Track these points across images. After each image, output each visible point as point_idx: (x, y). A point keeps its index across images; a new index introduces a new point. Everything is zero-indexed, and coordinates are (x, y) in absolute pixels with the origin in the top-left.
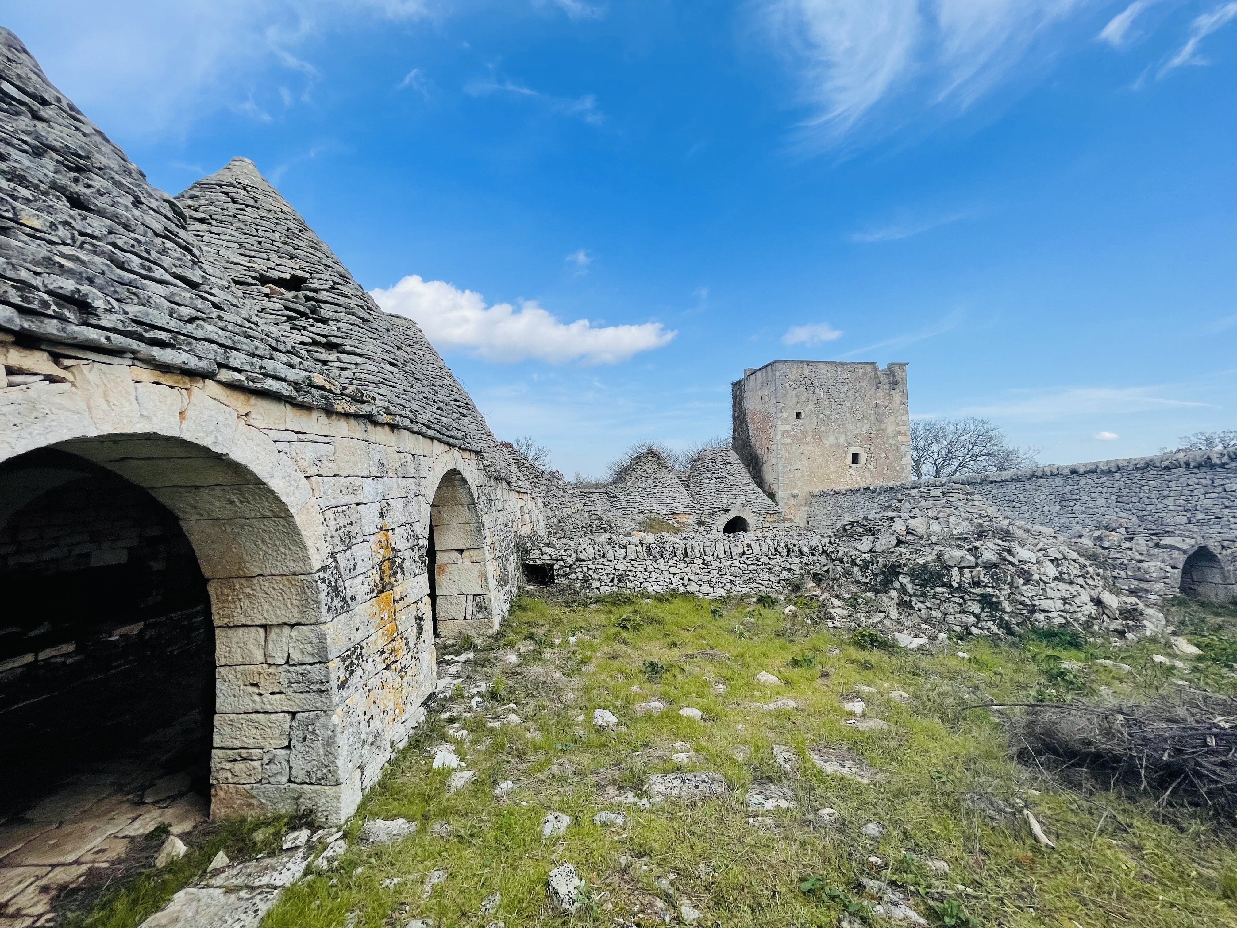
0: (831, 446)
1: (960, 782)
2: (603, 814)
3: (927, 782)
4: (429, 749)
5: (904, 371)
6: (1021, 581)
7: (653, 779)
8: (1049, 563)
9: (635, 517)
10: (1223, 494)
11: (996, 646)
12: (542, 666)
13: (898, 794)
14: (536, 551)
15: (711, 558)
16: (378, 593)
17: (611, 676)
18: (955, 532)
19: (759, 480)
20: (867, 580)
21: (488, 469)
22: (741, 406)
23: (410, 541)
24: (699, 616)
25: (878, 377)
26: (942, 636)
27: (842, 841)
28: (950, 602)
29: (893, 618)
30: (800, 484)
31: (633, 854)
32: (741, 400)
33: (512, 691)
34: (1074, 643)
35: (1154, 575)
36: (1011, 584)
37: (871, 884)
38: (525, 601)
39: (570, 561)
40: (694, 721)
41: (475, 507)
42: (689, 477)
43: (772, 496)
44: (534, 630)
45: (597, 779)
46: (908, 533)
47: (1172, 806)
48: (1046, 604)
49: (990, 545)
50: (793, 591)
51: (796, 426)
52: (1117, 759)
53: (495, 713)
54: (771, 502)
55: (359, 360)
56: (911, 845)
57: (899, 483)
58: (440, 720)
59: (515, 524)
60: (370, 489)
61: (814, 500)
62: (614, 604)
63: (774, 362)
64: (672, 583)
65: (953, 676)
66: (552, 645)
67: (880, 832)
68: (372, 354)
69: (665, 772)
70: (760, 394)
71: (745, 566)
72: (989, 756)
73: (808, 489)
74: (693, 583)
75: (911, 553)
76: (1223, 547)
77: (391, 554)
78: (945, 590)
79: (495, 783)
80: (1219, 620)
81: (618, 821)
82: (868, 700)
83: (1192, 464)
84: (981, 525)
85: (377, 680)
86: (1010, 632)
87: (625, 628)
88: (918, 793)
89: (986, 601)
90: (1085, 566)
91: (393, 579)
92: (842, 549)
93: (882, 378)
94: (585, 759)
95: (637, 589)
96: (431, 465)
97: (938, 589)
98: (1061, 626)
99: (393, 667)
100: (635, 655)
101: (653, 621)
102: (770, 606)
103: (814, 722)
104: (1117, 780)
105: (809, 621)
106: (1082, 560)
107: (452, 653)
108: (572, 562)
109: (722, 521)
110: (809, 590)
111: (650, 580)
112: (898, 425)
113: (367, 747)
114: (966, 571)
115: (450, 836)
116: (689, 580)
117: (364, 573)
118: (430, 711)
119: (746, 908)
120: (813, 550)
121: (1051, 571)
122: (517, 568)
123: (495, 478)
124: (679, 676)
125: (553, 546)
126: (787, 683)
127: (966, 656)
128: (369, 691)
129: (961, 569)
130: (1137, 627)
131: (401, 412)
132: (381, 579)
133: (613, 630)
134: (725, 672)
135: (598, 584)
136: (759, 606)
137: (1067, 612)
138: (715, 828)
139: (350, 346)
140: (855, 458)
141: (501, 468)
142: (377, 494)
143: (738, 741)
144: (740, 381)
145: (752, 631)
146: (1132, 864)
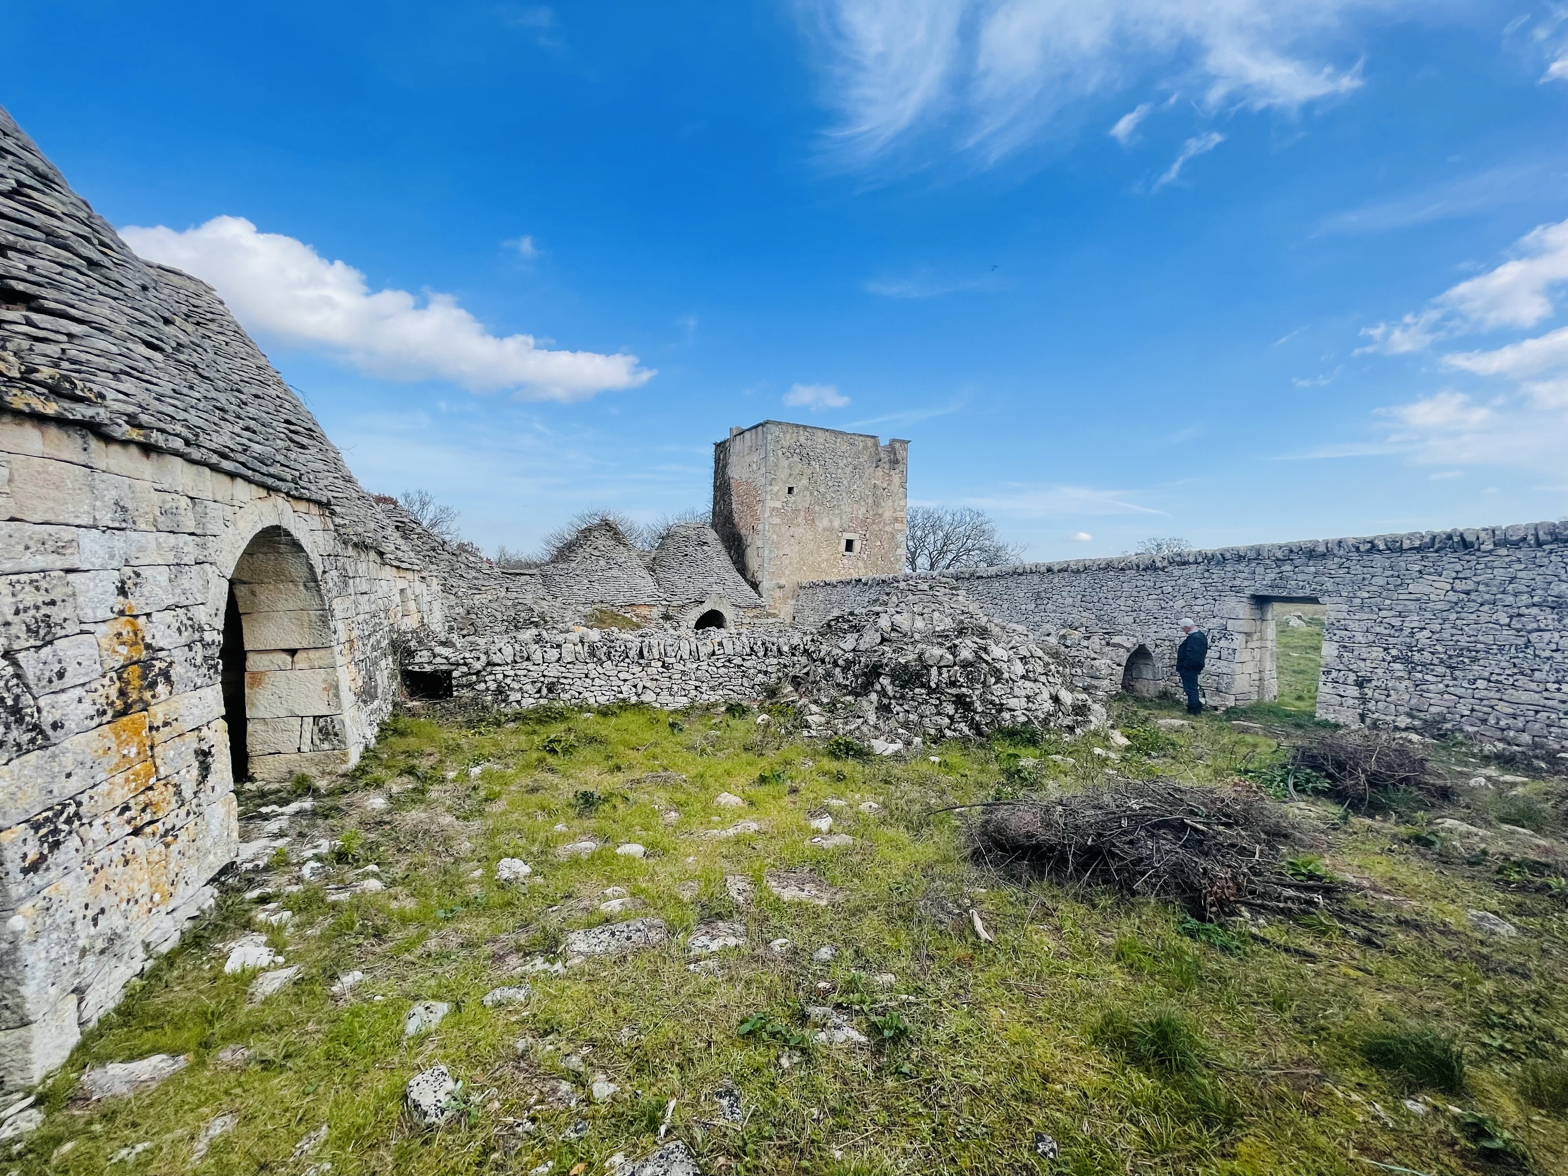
0: (824, 530)
1: (916, 889)
2: (498, 992)
3: (885, 895)
4: (220, 945)
5: (906, 450)
6: (993, 680)
7: (573, 936)
8: (1018, 661)
9: (580, 608)
10: (1161, 596)
11: (966, 748)
12: (425, 811)
13: (856, 912)
14: (425, 653)
15: (673, 660)
16: (114, 717)
17: (528, 814)
18: (937, 629)
19: (741, 567)
20: (848, 683)
21: (342, 531)
22: (724, 473)
23: (185, 634)
24: (654, 732)
25: (877, 454)
26: (917, 740)
27: (791, 972)
28: (927, 703)
29: (871, 723)
30: (787, 572)
31: (535, 1033)
32: (725, 466)
33: (373, 847)
34: (1032, 741)
35: (1103, 672)
36: (984, 683)
37: (815, 1011)
38: (405, 721)
39: (478, 666)
40: (634, 860)
41: (318, 586)
42: (654, 559)
43: (755, 586)
44: (416, 762)
45: (495, 949)
46: (893, 630)
47: (1090, 886)
48: (1012, 703)
49: (968, 642)
50: (768, 697)
51: (787, 502)
52: (1052, 849)
53: (342, 880)
54: (753, 593)
55: (75, 328)
56: (862, 962)
57: (891, 576)
58: (242, 902)
59: (392, 614)
60: (97, 548)
61: (801, 592)
62: (539, 721)
63: (767, 423)
64: (621, 692)
65: (922, 781)
66: (443, 780)
67: (832, 955)
68: (107, 323)
69: (590, 926)
70: (748, 459)
71: (715, 669)
72: (946, 860)
73: (796, 579)
74: (649, 692)
75: (894, 651)
76: (1156, 646)
77: (144, 655)
78: (923, 691)
79: (334, 977)
80: (1146, 713)
81: (518, 996)
82: (836, 816)
83: (1142, 567)
84: (962, 622)
85: (115, 852)
86: (980, 733)
87: (553, 751)
88: (875, 908)
89: (961, 702)
90: (1048, 664)
91: (147, 695)
92: (824, 648)
93: (882, 456)
94: (479, 926)
95: (573, 701)
96: (230, 516)
97: (917, 690)
98: (1024, 724)
99: (148, 830)
100: (564, 785)
101: (592, 740)
102: (740, 716)
103: (776, 846)
104: (1051, 868)
105: (783, 731)
106: (1046, 658)
107: (275, 803)
108: (480, 668)
109: (695, 614)
110: (786, 696)
111: (593, 689)
112: (895, 511)
113: (90, 959)
114: (945, 670)
115: (248, 1064)
116: (644, 687)
117: (83, 685)
118: (226, 891)
119: (674, 1068)
120: (794, 648)
121: (1019, 669)
122: (392, 677)
123: (356, 545)
124: (621, 807)
125: (453, 645)
126: (752, 803)
127: (937, 759)
128: (96, 871)
129: (940, 668)
130: (1085, 722)
131: (162, 425)
132: (122, 693)
133: (535, 755)
134: (680, 797)
135: (518, 696)
136: (728, 717)
137: (1029, 710)
138: (647, 983)
139: (57, 301)
140: (849, 545)
141: (368, 530)
142: (112, 557)
143: (686, 877)
144: (725, 442)
145: (717, 746)
146: (1052, 944)
